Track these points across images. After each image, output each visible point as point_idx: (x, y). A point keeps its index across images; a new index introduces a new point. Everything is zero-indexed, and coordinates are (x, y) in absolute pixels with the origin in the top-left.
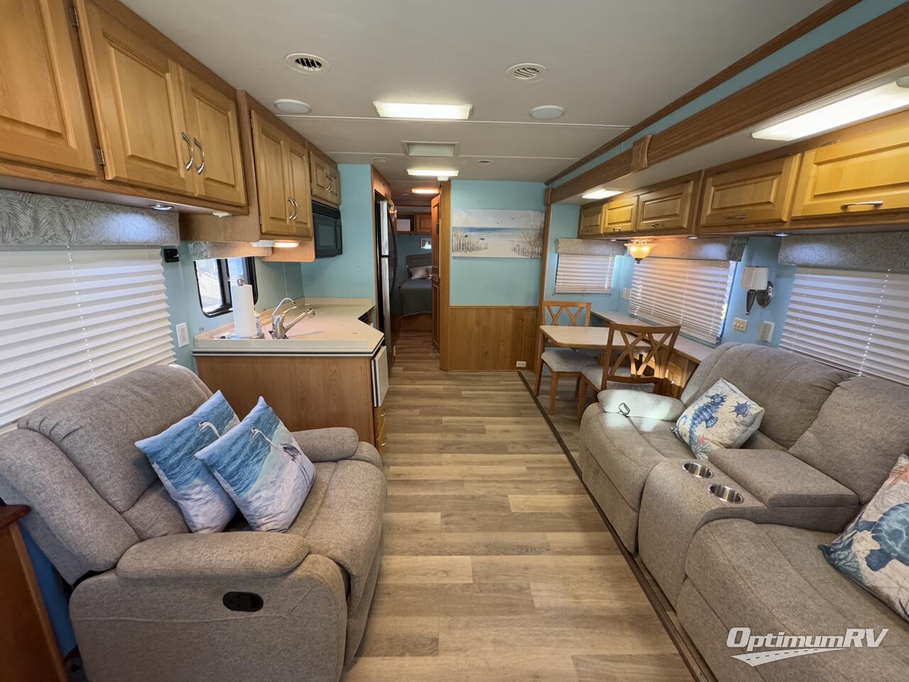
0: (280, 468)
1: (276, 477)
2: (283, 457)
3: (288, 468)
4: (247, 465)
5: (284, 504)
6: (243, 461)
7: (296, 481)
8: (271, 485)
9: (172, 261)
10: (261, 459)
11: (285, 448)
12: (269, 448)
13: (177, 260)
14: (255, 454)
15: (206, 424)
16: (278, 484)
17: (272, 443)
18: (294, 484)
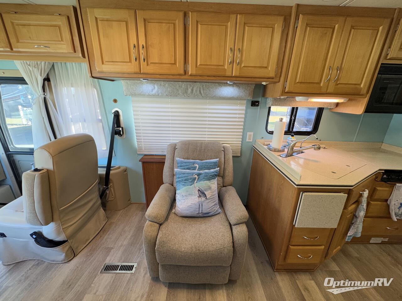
0: (189, 194)
1: (185, 195)
2: (195, 192)
3: (193, 197)
4: (180, 183)
5: (181, 206)
6: (180, 181)
7: (192, 205)
8: (181, 196)
9: (254, 106)
10: (185, 185)
11: (199, 190)
12: (192, 185)
13: (258, 105)
14: (185, 182)
15: (197, 165)
16: (184, 198)
17: (195, 184)
18: (190, 204)
